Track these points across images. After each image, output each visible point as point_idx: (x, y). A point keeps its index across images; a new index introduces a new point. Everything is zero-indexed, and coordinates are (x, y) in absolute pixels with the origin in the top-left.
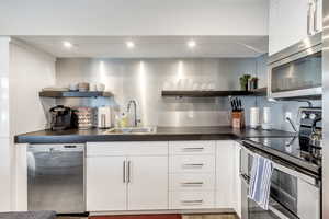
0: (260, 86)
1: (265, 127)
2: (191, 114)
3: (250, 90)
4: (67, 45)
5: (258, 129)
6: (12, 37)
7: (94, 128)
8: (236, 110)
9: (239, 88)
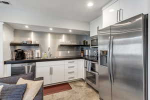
0: (88, 44)
1: (90, 55)
2: (69, 52)
3: (86, 45)
4: (27, 27)
5: (88, 56)
6: (4, 23)
7: (33, 58)
8: (82, 50)
9: (82, 44)
